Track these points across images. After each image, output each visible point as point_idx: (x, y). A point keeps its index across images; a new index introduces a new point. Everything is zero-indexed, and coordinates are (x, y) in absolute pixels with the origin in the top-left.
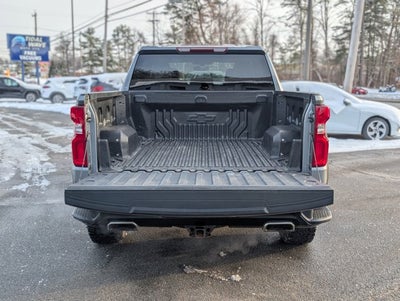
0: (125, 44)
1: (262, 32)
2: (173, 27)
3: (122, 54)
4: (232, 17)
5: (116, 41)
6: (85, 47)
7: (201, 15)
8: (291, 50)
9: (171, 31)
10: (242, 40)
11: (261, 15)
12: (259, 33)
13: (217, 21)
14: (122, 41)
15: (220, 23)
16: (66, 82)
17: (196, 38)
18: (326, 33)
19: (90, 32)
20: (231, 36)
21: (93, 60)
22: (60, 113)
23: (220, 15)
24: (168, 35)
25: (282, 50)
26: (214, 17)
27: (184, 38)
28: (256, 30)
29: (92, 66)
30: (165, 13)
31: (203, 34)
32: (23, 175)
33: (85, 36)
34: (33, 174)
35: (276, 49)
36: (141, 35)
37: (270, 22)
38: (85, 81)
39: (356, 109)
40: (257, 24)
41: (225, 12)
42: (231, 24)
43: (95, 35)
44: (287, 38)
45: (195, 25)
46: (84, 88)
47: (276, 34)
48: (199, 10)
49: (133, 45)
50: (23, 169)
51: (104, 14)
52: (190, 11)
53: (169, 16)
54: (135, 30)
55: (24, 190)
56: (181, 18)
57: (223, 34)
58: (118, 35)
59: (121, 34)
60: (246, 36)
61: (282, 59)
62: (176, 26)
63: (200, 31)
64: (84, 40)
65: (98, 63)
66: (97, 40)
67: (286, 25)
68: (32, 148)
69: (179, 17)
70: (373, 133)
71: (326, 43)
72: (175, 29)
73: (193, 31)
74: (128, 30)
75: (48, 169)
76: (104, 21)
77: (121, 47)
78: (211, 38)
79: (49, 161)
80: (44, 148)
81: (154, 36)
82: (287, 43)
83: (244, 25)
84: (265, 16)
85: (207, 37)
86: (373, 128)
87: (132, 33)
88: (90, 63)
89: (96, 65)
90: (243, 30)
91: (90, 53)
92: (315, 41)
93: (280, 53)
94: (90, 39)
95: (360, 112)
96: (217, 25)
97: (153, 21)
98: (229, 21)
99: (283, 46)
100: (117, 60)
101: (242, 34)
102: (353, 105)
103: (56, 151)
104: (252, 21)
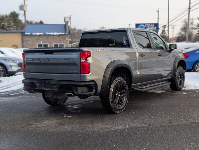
76: (188, 12)
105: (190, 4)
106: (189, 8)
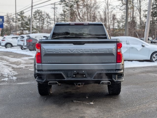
0: (39, 19)
1: (108, 13)
2: (63, 11)
3: (38, 24)
4: (93, 6)
5: (35, 18)
6: (19, 21)
7: (78, 5)
8: (123, 22)
9: (63, 13)
10: (98, 17)
11: (108, 5)
12: (107, 13)
13: (86, 8)
14: (38, 18)
15: (87, 9)
16: (13, 38)
17: (76, 16)
18: (140, 14)
19: (22, 13)
20: (93, 15)
21: (23, 27)
22: (11, 52)
23: (87, 5)
24: (62, 15)
25: (118, 22)
26: (84, 6)
27: (69, 16)
28: (105, 12)
29: (22, 30)
30: (60, 4)
31: (79, 14)
32: (4, 76)
33: (19, 15)
34: (8, 75)
35: (116, 21)
36: (48, 15)
37: (112, 8)
38: (23, 37)
39: (147, 48)
40: (106, 9)
41: (89, 4)
42: (93, 9)
43: (24, 15)
44: (121, 16)
45: (75, 10)
46: (22, 41)
47: (115, 14)
48: (77, 3)
49: (44, 19)
50: (3, 73)
51: (31, 5)
52: (72, 3)
53: (62, 6)
54: (44, 12)
55: (7, 80)
56: (68, 6)
57: (89, 14)
58: (36, 14)
59: (37, 14)
60: (100, 15)
61: (118, 26)
62: (65, 10)
63: (77, 13)
64: (19, 17)
65: (26, 28)
66: (25, 17)
67: (120, 9)
68: (4, 66)
69: (67, 6)
70: (155, 59)
71: (140, 18)
72: (65, 12)
73: (74, 13)
74: (41, 12)
75: (14, 73)
76: (31, 9)
77: (37, 20)
78: (83, 16)
79: (13, 71)
80: (9, 66)
81: (55, 15)
82: (121, 18)
83: (99, 10)
84: (110, 5)
85: (81, 16)
86: (155, 57)
87: (43, 13)
88: (22, 28)
89: (25, 30)
90: (99, 12)
91: (22, 24)
92: (135, 17)
93: (117, 23)
94: (22, 17)
95: (149, 50)
96: (86, 10)
97: (54, 8)
98: (92, 8)
99: (119, 20)
100: (35, 27)
101: (98, 14)
102: (146, 46)
103: (15, 67)
104: (103, 8)
105: (32, 3)
106: (32, 6)
